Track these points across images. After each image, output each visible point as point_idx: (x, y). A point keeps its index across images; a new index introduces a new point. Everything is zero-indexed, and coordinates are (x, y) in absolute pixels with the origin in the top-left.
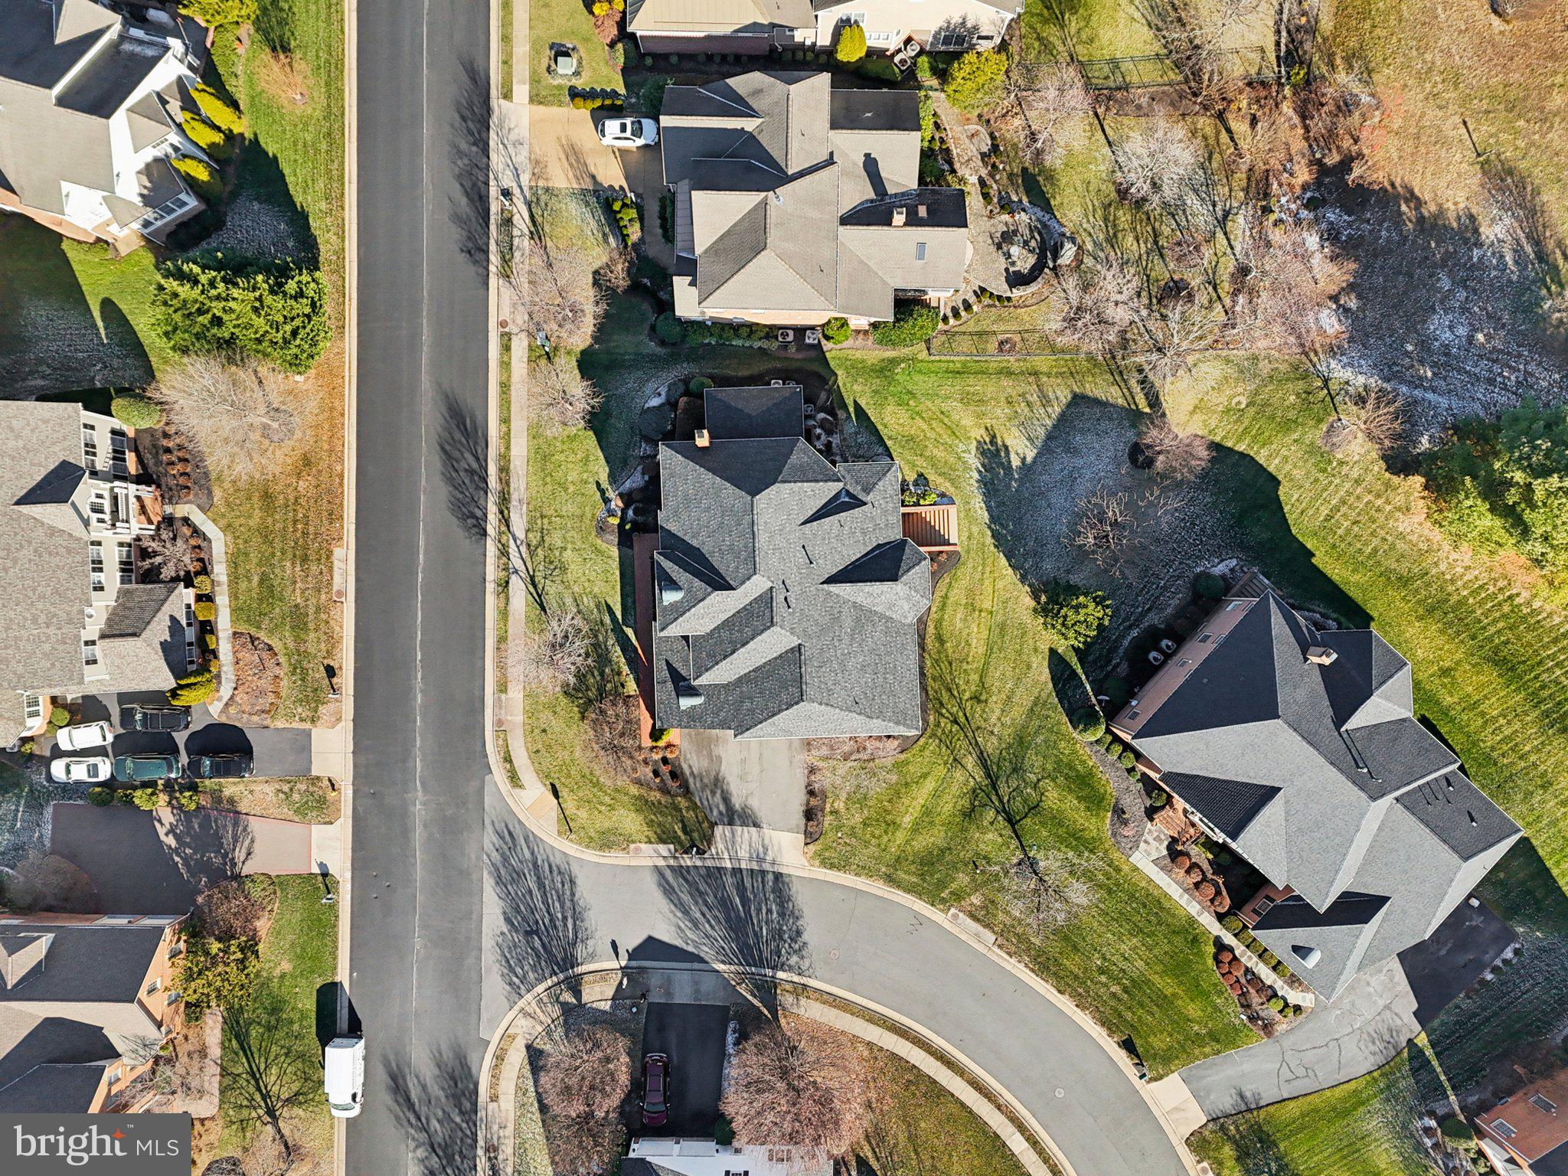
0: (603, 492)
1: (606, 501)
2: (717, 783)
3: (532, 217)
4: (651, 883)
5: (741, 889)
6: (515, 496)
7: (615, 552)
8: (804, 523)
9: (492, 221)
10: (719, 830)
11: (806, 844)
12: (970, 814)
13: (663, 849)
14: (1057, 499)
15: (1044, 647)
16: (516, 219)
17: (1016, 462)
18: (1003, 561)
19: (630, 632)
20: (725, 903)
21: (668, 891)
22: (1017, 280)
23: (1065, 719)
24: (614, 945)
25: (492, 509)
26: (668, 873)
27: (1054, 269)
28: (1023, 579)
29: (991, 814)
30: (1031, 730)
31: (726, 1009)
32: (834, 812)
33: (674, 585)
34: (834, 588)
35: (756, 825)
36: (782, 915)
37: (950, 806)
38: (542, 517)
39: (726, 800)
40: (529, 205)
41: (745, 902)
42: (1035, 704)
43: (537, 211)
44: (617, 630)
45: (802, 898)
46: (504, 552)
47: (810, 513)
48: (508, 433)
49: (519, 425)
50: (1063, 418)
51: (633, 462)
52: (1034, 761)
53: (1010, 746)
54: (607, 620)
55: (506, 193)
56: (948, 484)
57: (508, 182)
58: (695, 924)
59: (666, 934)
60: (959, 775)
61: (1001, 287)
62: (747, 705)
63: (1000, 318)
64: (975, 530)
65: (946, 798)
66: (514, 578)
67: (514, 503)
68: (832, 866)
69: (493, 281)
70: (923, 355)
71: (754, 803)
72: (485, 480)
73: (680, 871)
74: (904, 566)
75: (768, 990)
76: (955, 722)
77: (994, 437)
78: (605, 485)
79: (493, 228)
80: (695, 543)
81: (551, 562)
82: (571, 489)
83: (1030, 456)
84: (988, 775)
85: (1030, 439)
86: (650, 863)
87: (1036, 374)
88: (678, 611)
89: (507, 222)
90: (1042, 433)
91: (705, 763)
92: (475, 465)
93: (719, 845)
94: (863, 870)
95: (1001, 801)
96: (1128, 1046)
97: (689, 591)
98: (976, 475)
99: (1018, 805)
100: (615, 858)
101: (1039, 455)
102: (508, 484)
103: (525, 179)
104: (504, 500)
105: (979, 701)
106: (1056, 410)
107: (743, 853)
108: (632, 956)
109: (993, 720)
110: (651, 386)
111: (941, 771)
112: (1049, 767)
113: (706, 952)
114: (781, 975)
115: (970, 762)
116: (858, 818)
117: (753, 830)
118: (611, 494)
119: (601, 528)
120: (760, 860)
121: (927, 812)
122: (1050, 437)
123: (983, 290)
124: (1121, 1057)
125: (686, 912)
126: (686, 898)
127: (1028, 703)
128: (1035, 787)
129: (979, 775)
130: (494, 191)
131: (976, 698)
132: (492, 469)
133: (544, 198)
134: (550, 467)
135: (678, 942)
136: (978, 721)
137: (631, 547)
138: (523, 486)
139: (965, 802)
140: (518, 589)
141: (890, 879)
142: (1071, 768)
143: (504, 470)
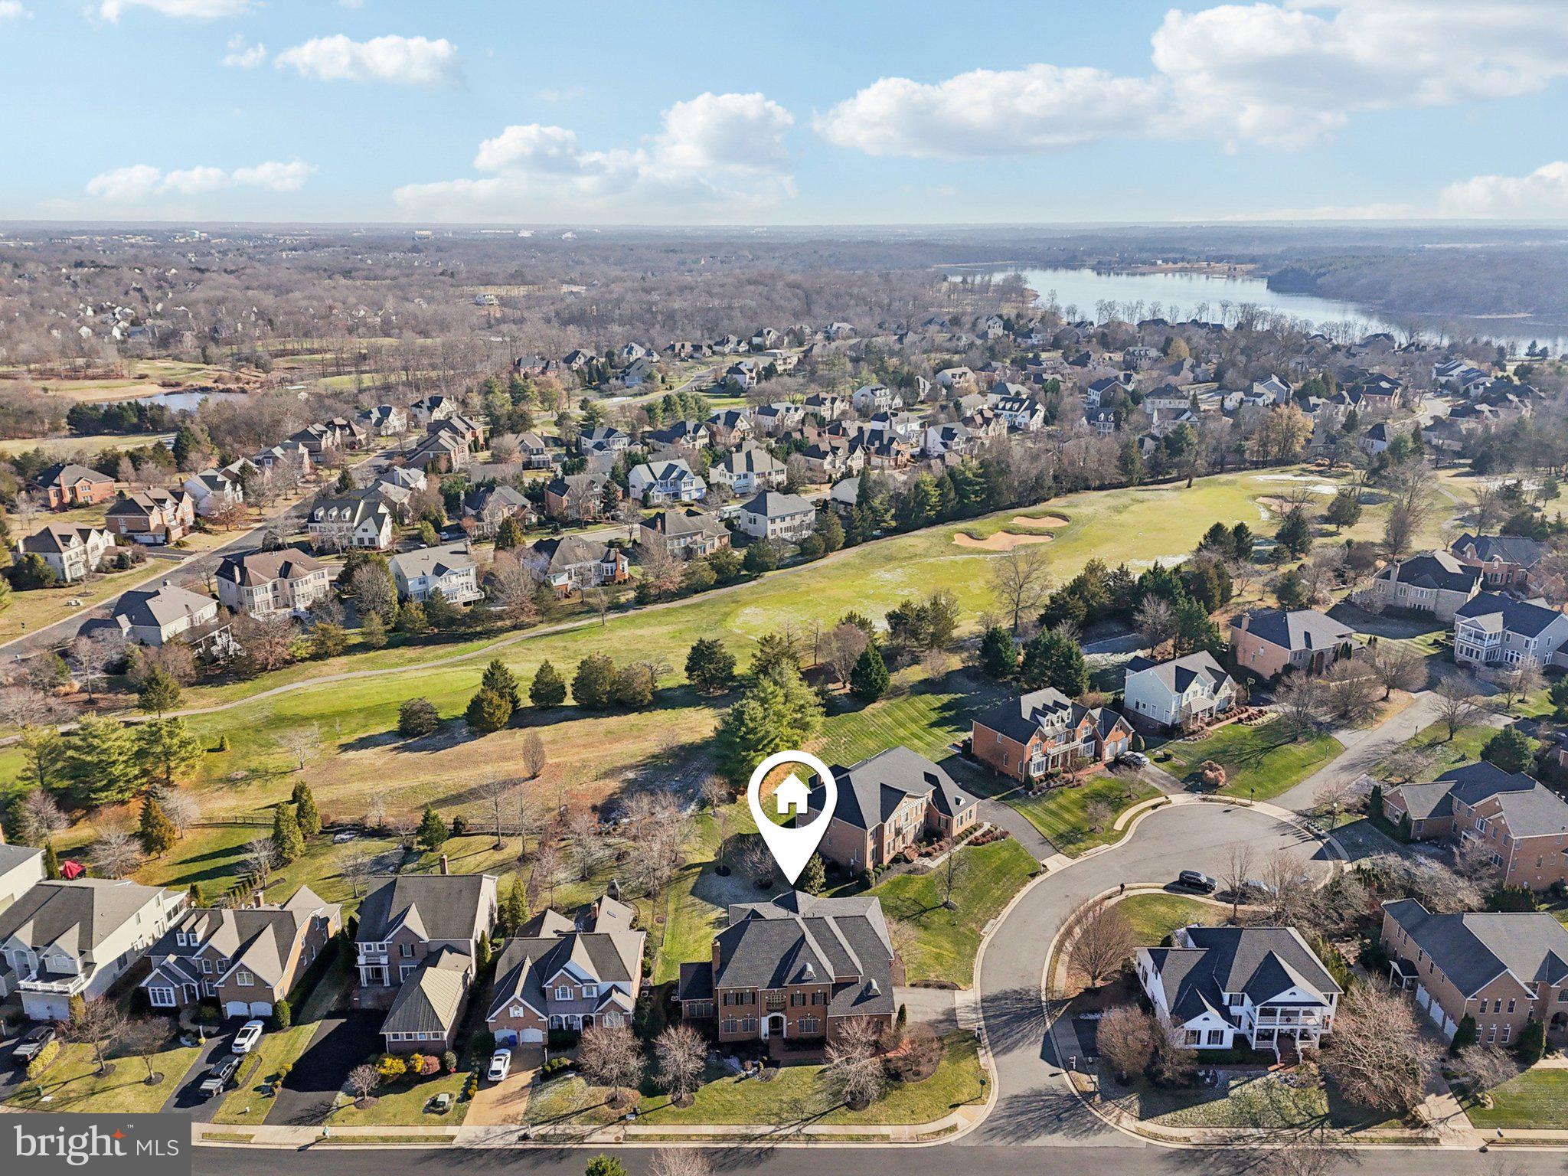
0: (742, 1079)
1: (748, 1076)
4: (1004, 1059)
5: (994, 1017)
6: (743, 1132)
7: (782, 1072)
10: (961, 1027)
11: (960, 989)
12: (926, 928)
13: (981, 1052)
20: (1007, 1023)
21: (1008, 1049)
23: (867, 891)
24: (1052, 1075)
25: (753, 1145)
26: (997, 1050)
29: (923, 918)
30: (878, 902)
31: (1074, 1021)
32: (937, 977)
35: (954, 1010)
36: (1006, 999)
38: (759, 1115)
39: (941, 1022)
41: (1000, 1016)
45: (994, 989)
46: (785, 1138)
48: (698, 1136)
49: (693, 1130)
58: (1023, 1037)
59: (1037, 1050)
66: (804, 1132)
67: (749, 1132)
68: (971, 979)
71: (940, 1009)
72: (730, 1149)
73: (993, 1044)
75: (1055, 1004)
78: (737, 1078)
81: (791, 1109)
83: (721, 910)
84: (904, 920)
86: (992, 1060)
93: (974, 1026)
94: (971, 966)
95: (915, 914)
96: (1033, 876)
99: (917, 908)
100: (993, 1076)
104: (746, 1138)
106: (698, 901)
107: (974, 1016)
108: (1056, 1064)
113: (1042, 1031)
114: (1044, 998)
117: (957, 1011)
119: (768, 1078)
120: (975, 1009)
124: (1038, 879)
125: (1019, 1041)
126: (1009, 1041)
128: (905, 902)
134: (723, 1112)
135: (1040, 1044)
138: (736, 1127)
140: (811, 1129)
141: (973, 955)
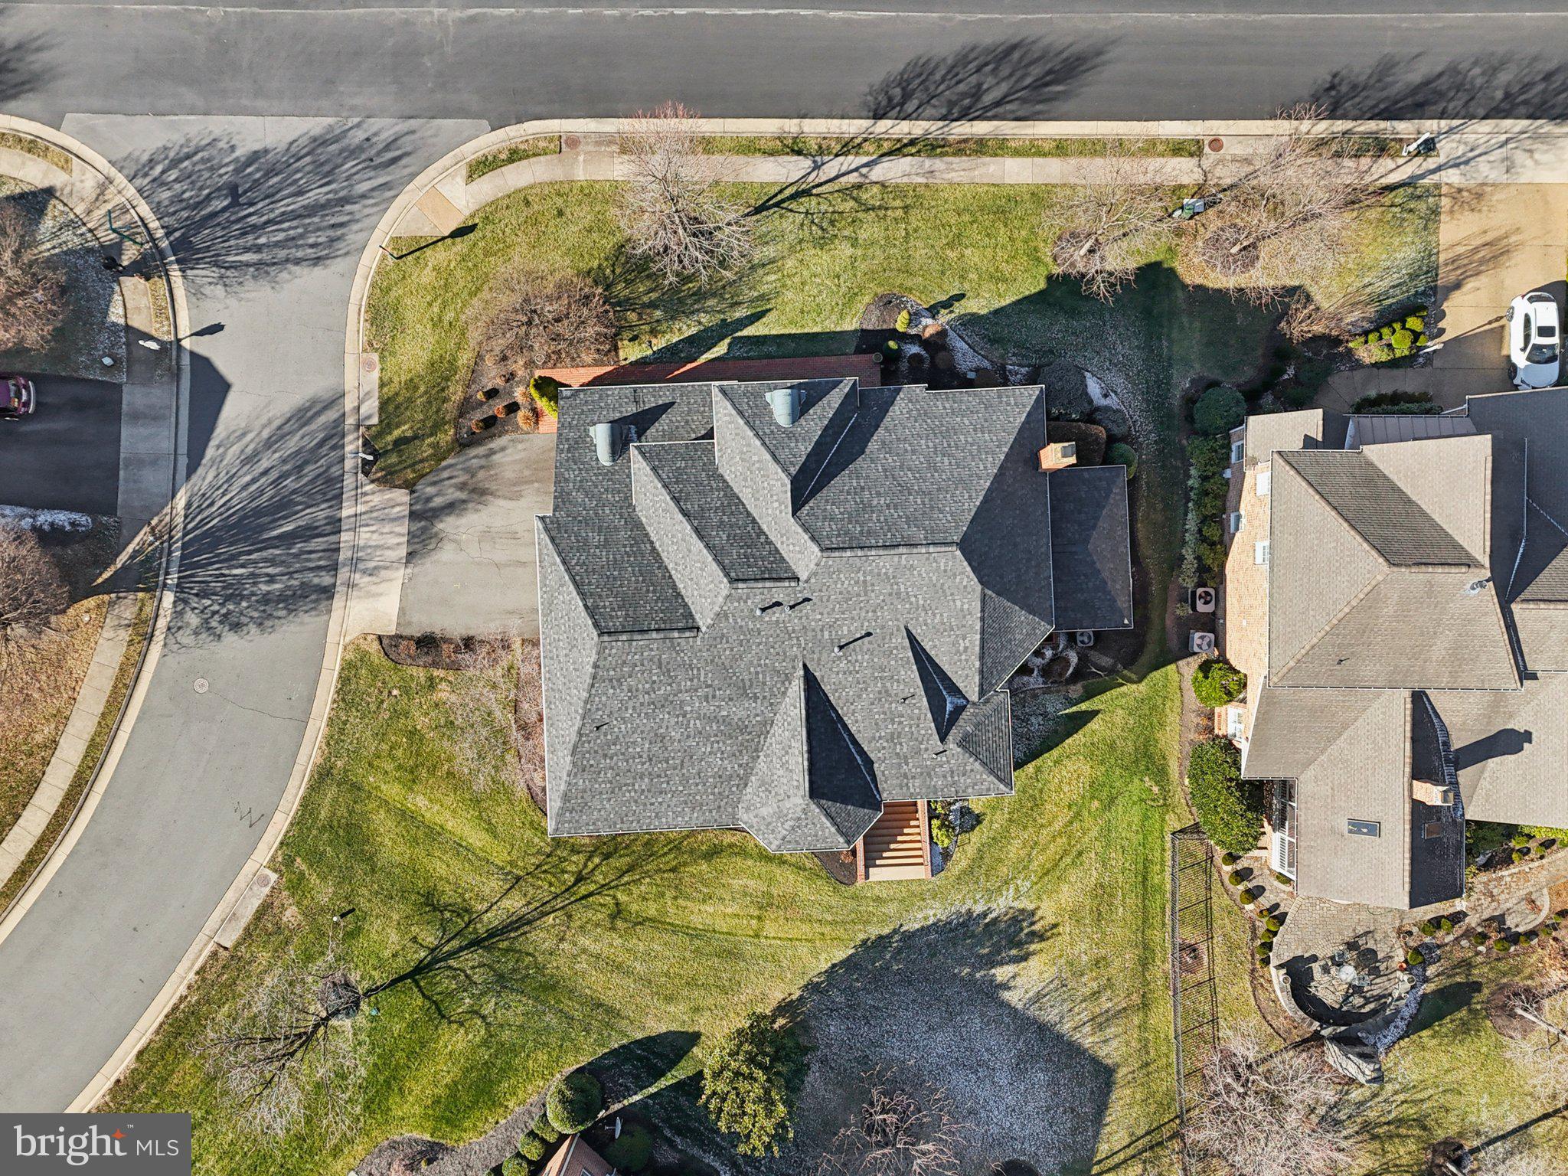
0: (947, 304)
1: (933, 311)
2: (478, 493)
3: (1391, 188)
4: (316, 386)
5: (308, 532)
6: (938, 164)
7: (850, 324)
8: (908, 631)
9: (1383, 124)
10: (401, 496)
11: (380, 638)
12: (430, 903)
13: (371, 407)
14: (941, 1043)
15: (702, 1024)
16: (1387, 163)
17: (1001, 973)
18: (840, 954)
19: (721, 349)
20: (283, 506)
21: (303, 416)
22: (1298, 973)
23: (584, 1060)
24: (217, 328)
25: (916, 128)
26: (331, 415)
27: (1316, 1037)
28: (812, 987)
29: (430, 939)
30: (567, 1005)
31: (111, 509)
32: (432, 684)
33: (801, 408)
34: (796, 689)
35: (411, 555)
36: (266, 599)
37: (441, 870)
38: (906, 208)
39: (451, 507)
40: (1409, 183)
41: (288, 539)
42: (609, 1010)
43: (1399, 197)
44: (724, 329)
46: (848, 147)
47: (927, 646)
48: (1042, 154)
49: (1053, 170)
50: (1074, 1050)
51: (997, 353)
52: (514, 1009)
53: (540, 969)
54: (740, 313)
55: (1429, 147)
56: (964, 864)
57: (1447, 149)
58: (250, 460)
59: (233, 413)
60: (493, 885)
61: (1285, 948)
62: (595, 538)
63: (1232, 948)
64: (891, 909)
65: (456, 866)
66: (806, 163)
67: (928, 163)
68: (344, 680)
69: (1285, 126)
70: (1173, 823)
71: (446, 554)
72: (964, 115)
73: (335, 435)
74: (835, 807)
76: (580, 879)
77: (1041, 937)
78: (960, 309)
79: (1372, 126)
80: (873, 446)
81: (832, 223)
82: (952, 255)
83: (1012, 997)
84: (492, 934)
85: (1039, 997)
86: (350, 383)
87: (1145, 1006)
88: (755, 417)
89: (1381, 148)
90: (1050, 1016)
91: (509, 474)
92: (987, 99)
93: (377, 497)
94: (337, 729)
95: (451, 955)
97: (790, 435)
98: (979, 909)
100: (356, 330)
101: (1013, 1011)
102: (959, 153)
103: (1452, 177)
104: (932, 147)
105: (613, 917)
106: (1087, 1040)
107: (365, 536)
109: (584, 941)
110: (1120, 382)
111: (500, 855)
112: (506, 1035)
113: (205, 477)
114: (169, 598)
115: (514, 904)
116: (421, 722)
117: (403, 552)
118: (944, 317)
119: (889, 303)
120: (354, 563)
121: (434, 834)
122: (1043, 1029)
123: (1281, 919)
125: (269, 444)
126: (292, 444)
127: (609, 998)
128: (474, 1012)
129: (493, 919)
130: (1430, 127)
131: (618, 911)
132: (981, 128)
133: (1422, 207)
134: (987, 220)
135: (220, 432)
136: (580, 915)
137: (859, 351)
138: (954, 176)
139: (448, 896)
140: (788, 170)
141: (323, 776)
142: (506, 1071)
143: (980, 147)
